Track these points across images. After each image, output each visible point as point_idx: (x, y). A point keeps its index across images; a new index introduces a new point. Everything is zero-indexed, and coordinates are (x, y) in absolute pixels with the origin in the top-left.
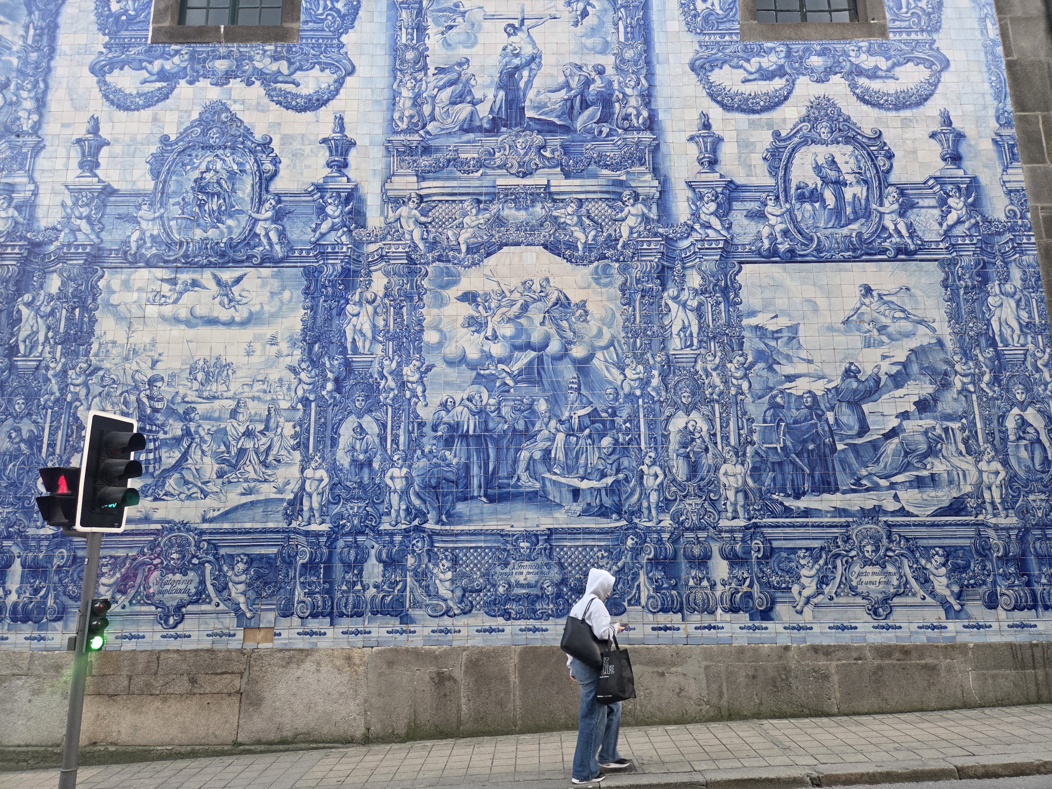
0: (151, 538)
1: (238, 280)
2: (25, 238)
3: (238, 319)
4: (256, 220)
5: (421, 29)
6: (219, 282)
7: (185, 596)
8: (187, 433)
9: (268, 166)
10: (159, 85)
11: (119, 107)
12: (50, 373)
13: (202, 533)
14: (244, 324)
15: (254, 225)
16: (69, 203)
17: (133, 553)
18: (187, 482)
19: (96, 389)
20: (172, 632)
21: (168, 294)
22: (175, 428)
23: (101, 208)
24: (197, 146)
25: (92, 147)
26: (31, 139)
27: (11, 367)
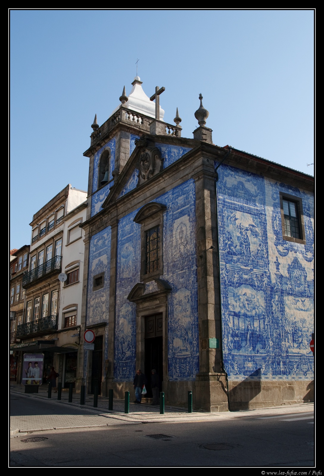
0: (300, 357)
1: (304, 301)
2: (271, 286)
3: (305, 310)
4: (305, 287)
6: (302, 301)
7: (306, 370)
8: (302, 335)
9: (305, 274)
10: (286, 251)
11: (281, 255)
12: (280, 319)
13: (307, 357)
14: (307, 311)
15: (305, 288)
16: (276, 278)
17: (298, 360)
18: (303, 346)
19: (287, 324)
20: (306, 377)
21: (294, 302)
22: (300, 333)
23: (281, 280)
24: (294, 268)
25: (278, 264)
26: (267, 260)
27: (273, 317)
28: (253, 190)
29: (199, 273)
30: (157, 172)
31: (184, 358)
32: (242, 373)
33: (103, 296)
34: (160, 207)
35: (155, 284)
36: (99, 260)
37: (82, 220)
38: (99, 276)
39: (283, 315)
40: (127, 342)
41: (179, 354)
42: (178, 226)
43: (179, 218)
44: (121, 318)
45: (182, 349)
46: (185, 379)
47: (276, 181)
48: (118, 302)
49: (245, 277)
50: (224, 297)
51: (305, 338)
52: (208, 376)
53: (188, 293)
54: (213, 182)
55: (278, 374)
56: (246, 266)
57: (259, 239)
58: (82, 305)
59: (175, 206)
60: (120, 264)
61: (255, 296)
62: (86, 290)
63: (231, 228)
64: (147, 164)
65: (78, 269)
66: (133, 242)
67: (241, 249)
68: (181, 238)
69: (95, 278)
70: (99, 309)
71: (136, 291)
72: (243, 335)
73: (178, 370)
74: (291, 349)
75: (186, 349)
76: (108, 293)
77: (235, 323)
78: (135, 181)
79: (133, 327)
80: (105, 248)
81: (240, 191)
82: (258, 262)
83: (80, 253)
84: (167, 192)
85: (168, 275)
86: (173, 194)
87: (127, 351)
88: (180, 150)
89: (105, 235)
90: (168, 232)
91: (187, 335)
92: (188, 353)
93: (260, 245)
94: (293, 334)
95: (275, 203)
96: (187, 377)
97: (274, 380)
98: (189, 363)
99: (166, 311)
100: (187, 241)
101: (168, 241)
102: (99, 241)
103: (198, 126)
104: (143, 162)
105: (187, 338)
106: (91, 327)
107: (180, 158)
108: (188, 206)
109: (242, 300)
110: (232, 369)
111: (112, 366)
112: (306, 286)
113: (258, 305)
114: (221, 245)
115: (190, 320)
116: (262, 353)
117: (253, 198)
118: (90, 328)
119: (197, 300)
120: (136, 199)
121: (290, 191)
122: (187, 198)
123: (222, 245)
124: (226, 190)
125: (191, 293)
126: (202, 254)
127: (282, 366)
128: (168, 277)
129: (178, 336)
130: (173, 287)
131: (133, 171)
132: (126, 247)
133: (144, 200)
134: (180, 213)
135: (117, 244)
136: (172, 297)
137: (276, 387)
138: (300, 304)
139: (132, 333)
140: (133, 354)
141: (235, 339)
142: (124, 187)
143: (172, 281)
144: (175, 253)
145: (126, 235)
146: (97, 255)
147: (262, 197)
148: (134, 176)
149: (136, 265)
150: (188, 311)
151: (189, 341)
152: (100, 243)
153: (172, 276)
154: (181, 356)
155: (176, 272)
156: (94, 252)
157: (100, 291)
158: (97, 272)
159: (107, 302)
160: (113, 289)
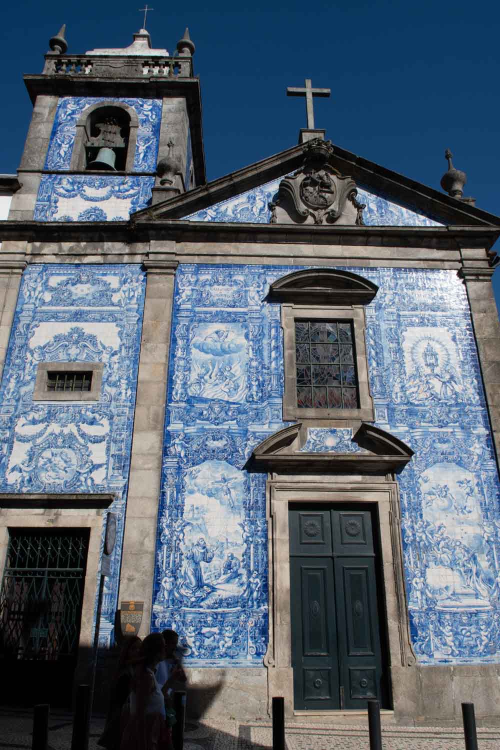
30: (342, 221)
31: (470, 613)
33: (92, 422)
36: (77, 331)
38: (76, 369)
40: (222, 558)
41: (448, 603)
42: (419, 341)
43: (417, 326)
44: (192, 492)
45: (459, 590)
46: (477, 661)
48: (177, 448)
53: (470, 476)
59: (405, 301)
66: (246, 327)
68: (432, 366)
69: (52, 369)
70: (70, 453)
73: (451, 638)
75: (474, 592)
78: (256, 211)
79: (252, 522)
80: (107, 308)
84: (375, 268)
85: (394, 426)
86: (395, 278)
90: (384, 343)
91: (476, 562)
92: (484, 602)
96: (485, 656)
98: (488, 624)
99: (395, 503)
100: (451, 375)
101: (387, 361)
102: (73, 285)
105: (474, 571)
115: (478, 531)
125: (478, 476)
128: (395, 431)
129: (441, 562)
132: (216, 330)
133: (294, 257)
134: (422, 318)
135: (175, 315)
136: (412, 475)
139: (247, 537)
140: (252, 593)
142: (211, 205)
143: (410, 441)
145: (213, 305)
146: (65, 315)
148: (253, 198)
149: (261, 379)
150: (470, 512)
151: (482, 576)
152: (82, 290)
153: (408, 432)
154: (458, 607)
155: (420, 427)
156: (44, 303)
157: (74, 406)
158: (62, 356)
159: (115, 442)
160: (156, 415)
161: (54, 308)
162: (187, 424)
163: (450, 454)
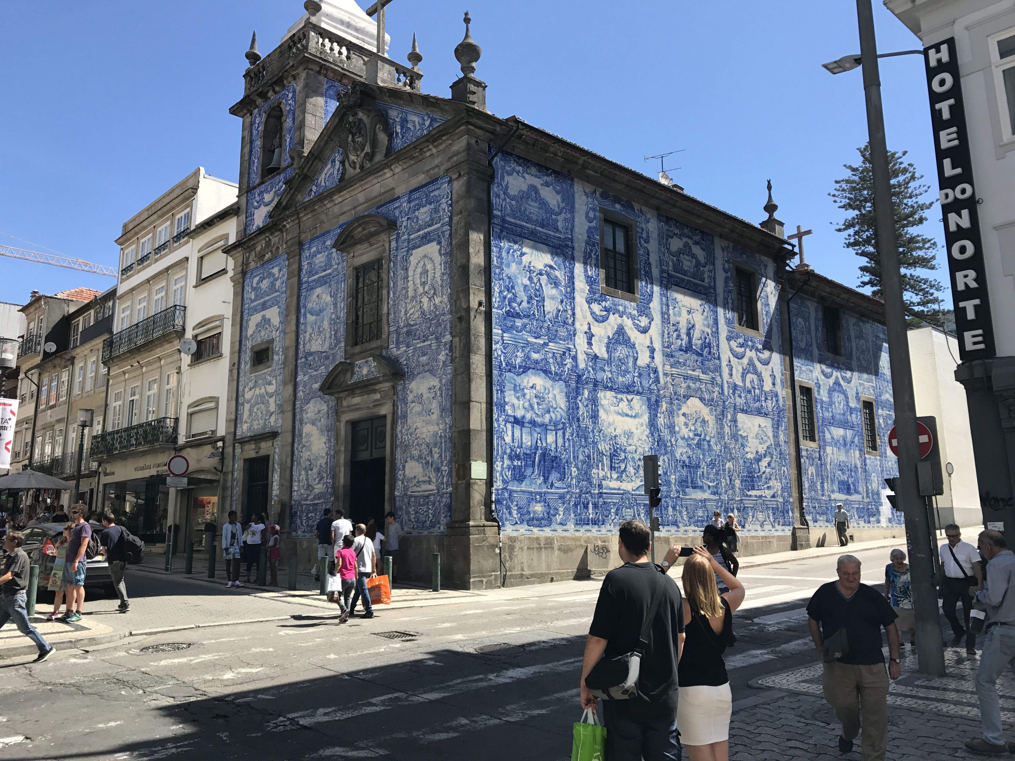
0: (621, 496)
1: (632, 400)
2: (577, 373)
3: (633, 415)
4: (634, 376)
5: (668, 306)
6: (627, 400)
8: (626, 458)
9: (635, 355)
10: (605, 313)
11: (596, 320)
12: (590, 430)
13: (633, 495)
14: (635, 417)
15: (634, 378)
16: (586, 360)
17: (617, 501)
18: (627, 476)
19: (602, 438)
21: (616, 402)
22: (623, 456)
23: (595, 363)
24: (617, 342)
25: (590, 336)
26: (572, 328)
27: (579, 426)
28: (555, 202)
29: (456, 347)
30: (379, 157)
31: (425, 496)
32: (525, 523)
33: (270, 384)
34: (384, 223)
35: (373, 365)
36: (264, 317)
37: (227, 239)
38: (264, 347)
39: (595, 423)
40: (317, 467)
41: (416, 489)
42: (419, 262)
43: (420, 247)
44: (306, 423)
45: (421, 479)
46: (425, 533)
47: (594, 188)
48: (300, 394)
49: (535, 356)
50: (497, 390)
51: (631, 463)
52: (468, 527)
53: (435, 382)
54: (486, 184)
55: (584, 524)
56: (536, 338)
57: (561, 291)
58: (228, 400)
59: (413, 224)
60: (306, 326)
61: (551, 389)
62: (235, 371)
63: (513, 269)
64: (360, 139)
65: (220, 333)
66: (330, 286)
67: (529, 308)
68: (423, 284)
69: (255, 350)
70: (263, 407)
71: (336, 376)
72: (529, 457)
73: (413, 516)
74: (608, 482)
75: (428, 479)
76: (280, 378)
77: (515, 436)
78: (336, 172)
79: (329, 440)
80: (274, 295)
81: (532, 204)
82: (557, 331)
83: (224, 302)
84: (398, 198)
85: (398, 348)
86: (409, 202)
87: (316, 482)
88: (426, 118)
89: (275, 271)
90: (399, 272)
91: (432, 456)
92: (433, 487)
93: (562, 302)
94: (612, 457)
95: (590, 228)
96: (430, 529)
97: (577, 534)
98: (434, 504)
99: (393, 414)
100: (435, 289)
101: (399, 288)
102: (262, 281)
103: (461, 75)
104: (353, 137)
105: (430, 462)
106: (247, 439)
107: (425, 135)
108: (439, 225)
109: (528, 397)
110: (508, 516)
111: (288, 511)
112: (636, 374)
113: (554, 406)
114: (496, 299)
115: (436, 428)
116: (557, 488)
117: (554, 217)
118: (243, 442)
119: (451, 395)
120: (337, 206)
121: (618, 206)
122: (436, 210)
123: (498, 300)
124: (508, 200)
125: (441, 381)
126: (463, 313)
127: (591, 510)
128: (399, 352)
129: (414, 458)
130: (406, 370)
131: (333, 152)
132: (317, 294)
133: (354, 208)
134: (422, 238)
135: (299, 289)
136: (404, 388)
137: (581, 545)
138: (624, 406)
139: (327, 451)
140: (328, 489)
141: (515, 463)
142: (313, 181)
143: (406, 359)
144: (412, 311)
145: (317, 273)
146: (260, 307)
147: (569, 215)
148: (333, 161)
149: (336, 328)
150: (433, 413)
151: (434, 466)
152: (265, 284)
153: (405, 351)
154: (419, 492)
155: (413, 345)
156: (252, 301)
157: (265, 373)
158: (259, 339)
159: (278, 395)
160: (292, 372)
161: (255, 304)
162: (305, 375)
163: (427, 364)
